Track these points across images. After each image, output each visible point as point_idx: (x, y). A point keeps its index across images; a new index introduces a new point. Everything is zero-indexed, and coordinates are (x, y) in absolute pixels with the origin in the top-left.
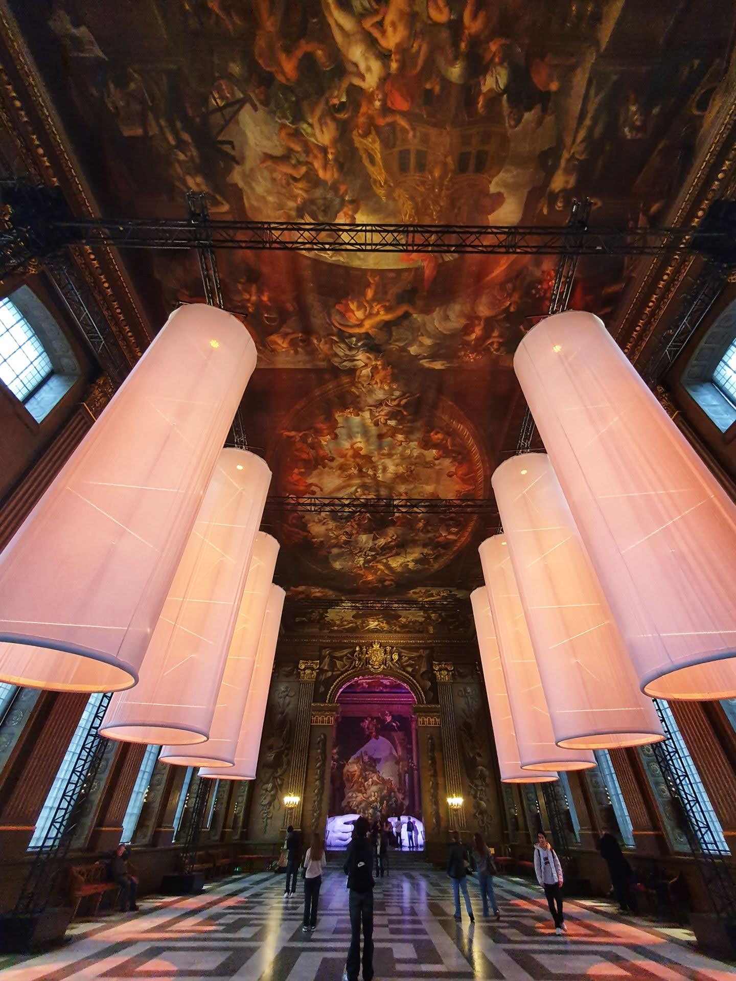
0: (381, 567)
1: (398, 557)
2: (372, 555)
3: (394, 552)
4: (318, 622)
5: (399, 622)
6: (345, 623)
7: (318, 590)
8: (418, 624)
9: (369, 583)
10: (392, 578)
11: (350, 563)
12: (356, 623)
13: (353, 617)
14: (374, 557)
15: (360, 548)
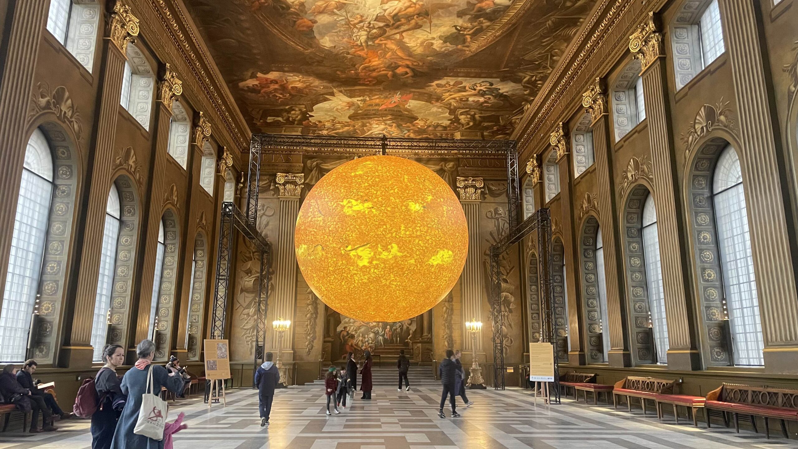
0: (391, 45)
1: (419, 31)
2: (379, 28)
3: (413, 22)
4: (300, 122)
5: (414, 126)
6: (339, 126)
7: (297, 79)
8: (440, 128)
9: (374, 70)
10: (408, 63)
11: (346, 39)
12: (354, 126)
13: (350, 118)
14: (382, 32)
15: (362, 16)
